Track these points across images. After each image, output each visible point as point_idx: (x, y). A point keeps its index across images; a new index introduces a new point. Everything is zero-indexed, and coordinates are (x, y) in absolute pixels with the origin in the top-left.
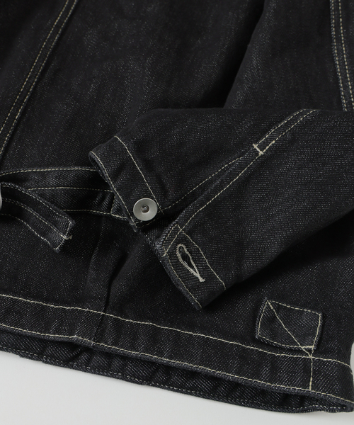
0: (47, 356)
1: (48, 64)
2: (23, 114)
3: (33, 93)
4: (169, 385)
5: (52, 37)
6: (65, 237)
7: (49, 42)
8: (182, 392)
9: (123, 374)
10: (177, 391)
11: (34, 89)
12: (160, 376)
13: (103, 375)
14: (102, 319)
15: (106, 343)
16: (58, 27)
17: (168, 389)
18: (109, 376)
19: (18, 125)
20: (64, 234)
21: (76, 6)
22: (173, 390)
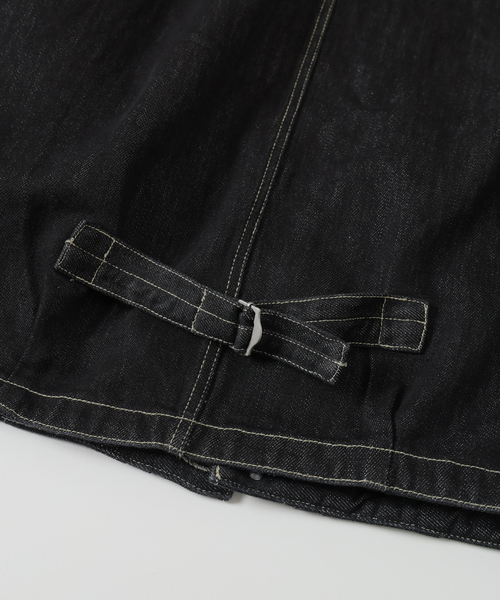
0: (326, 507)
1: (281, 168)
2: (260, 228)
3: (268, 203)
4: (471, 538)
5: (282, 136)
6: (340, 364)
7: (280, 142)
8: (487, 546)
9: (416, 526)
10: (481, 545)
11: (269, 198)
12: (459, 527)
13: (393, 527)
14: (392, 458)
15: (401, 486)
16: (286, 123)
17: (470, 543)
18: (399, 528)
19: (255, 241)
20: (339, 360)
21: (303, 97)
22: (476, 544)
